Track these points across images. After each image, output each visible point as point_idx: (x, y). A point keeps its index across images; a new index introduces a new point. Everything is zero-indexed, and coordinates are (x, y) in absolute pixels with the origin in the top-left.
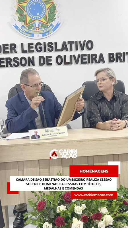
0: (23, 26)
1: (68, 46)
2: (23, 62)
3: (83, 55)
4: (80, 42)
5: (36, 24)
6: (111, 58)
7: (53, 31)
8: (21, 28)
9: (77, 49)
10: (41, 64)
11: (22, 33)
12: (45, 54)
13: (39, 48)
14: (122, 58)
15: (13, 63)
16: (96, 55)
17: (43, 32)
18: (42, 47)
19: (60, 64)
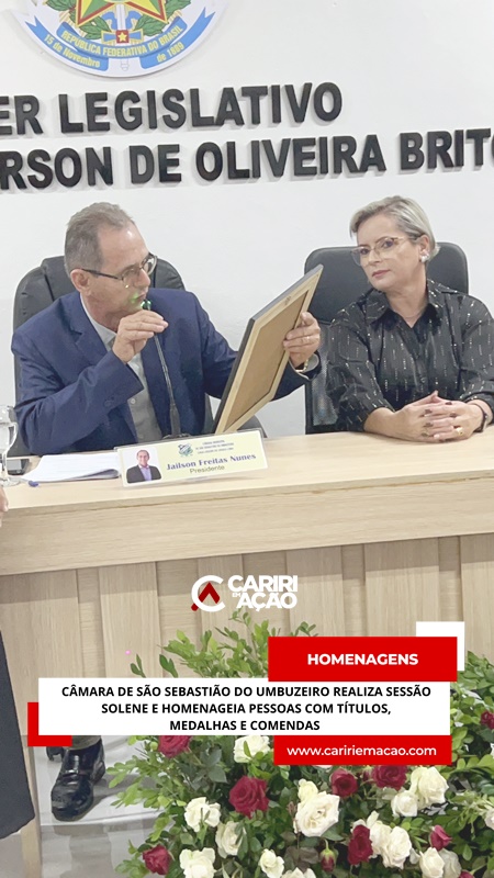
0: (65, 26)
1: (244, 105)
2: (68, 169)
3: (299, 144)
4: (290, 89)
5: (118, 17)
6: (411, 151)
7: (186, 48)
8: (59, 32)
9: (277, 119)
10: (138, 179)
11: (61, 54)
12: (152, 139)
13: (131, 115)
14: (451, 152)
15: (26, 172)
16: (350, 141)
17: (145, 51)
18: (140, 109)
19: (210, 177)
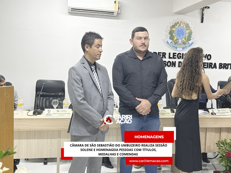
0: (172, 42)
2: (169, 64)
3: (204, 63)
6: (221, 66)
7: (189, 47)
8: (170, 43)
10: (179, 66)
11: (170, 46)
13: (179, 56)
14: (227, 66)
16: (212, 63)
17: (183, 47)
18: (181, 56)
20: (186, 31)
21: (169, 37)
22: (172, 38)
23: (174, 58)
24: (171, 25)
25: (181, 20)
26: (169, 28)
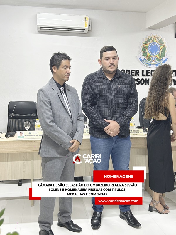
2: (142, 82)
5: (153, 58)
7: (163, 63)
11: (144, 63)
15: (136, 82)
17: (157, 63)
20: (160, 47)
21: (142, 54)
22: (145, 54)
23: (148, 75)
24: (144, 41)
25: (154, 35)
26: (142, 44)
